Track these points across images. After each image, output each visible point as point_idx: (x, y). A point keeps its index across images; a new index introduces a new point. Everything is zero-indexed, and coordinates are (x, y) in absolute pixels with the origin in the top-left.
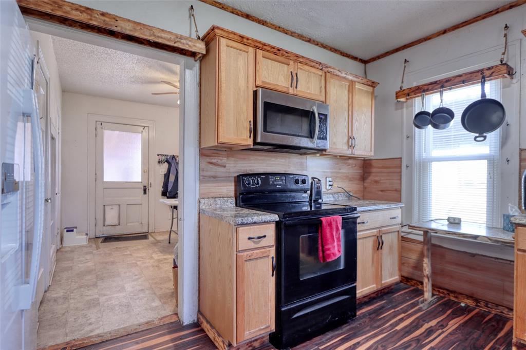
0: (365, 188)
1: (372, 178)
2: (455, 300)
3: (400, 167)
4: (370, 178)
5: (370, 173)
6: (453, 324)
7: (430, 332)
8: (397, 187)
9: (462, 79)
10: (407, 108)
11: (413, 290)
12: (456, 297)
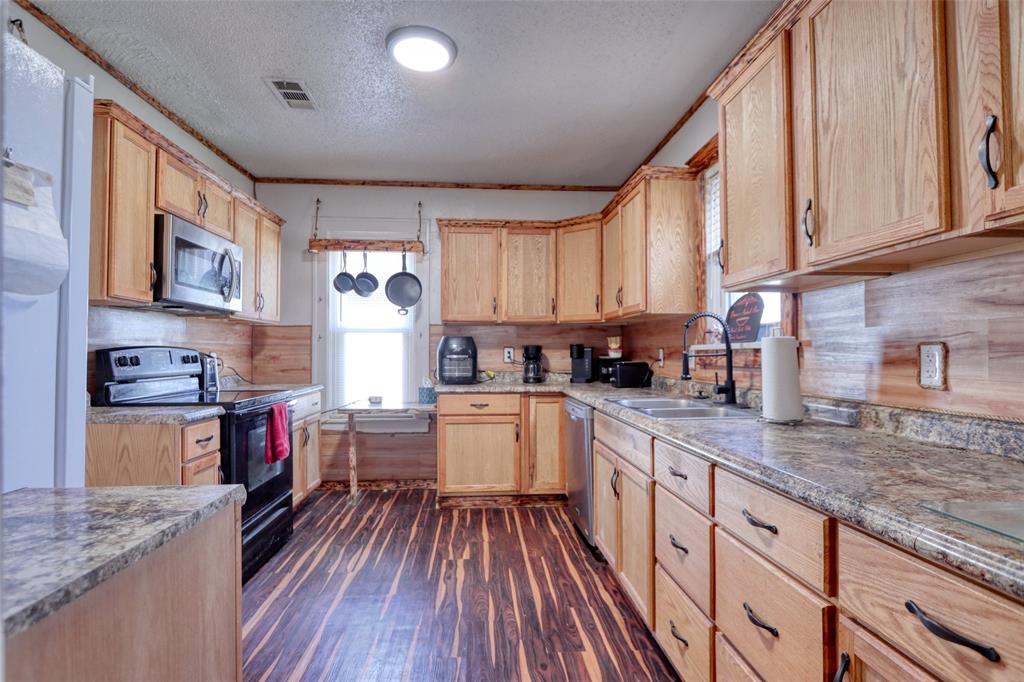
0: (254, 369)
1: (267, 352)
2: (377, 489)
3: (311, 338)
4: (263, 353)
5: (262, 346)
6: (387, 507)
7: (371, 520)
8: (307, 365)
9: (384, 245)
10: (319, 261)
11: (332, 493)
12: (378, 486)
